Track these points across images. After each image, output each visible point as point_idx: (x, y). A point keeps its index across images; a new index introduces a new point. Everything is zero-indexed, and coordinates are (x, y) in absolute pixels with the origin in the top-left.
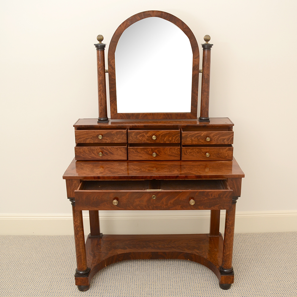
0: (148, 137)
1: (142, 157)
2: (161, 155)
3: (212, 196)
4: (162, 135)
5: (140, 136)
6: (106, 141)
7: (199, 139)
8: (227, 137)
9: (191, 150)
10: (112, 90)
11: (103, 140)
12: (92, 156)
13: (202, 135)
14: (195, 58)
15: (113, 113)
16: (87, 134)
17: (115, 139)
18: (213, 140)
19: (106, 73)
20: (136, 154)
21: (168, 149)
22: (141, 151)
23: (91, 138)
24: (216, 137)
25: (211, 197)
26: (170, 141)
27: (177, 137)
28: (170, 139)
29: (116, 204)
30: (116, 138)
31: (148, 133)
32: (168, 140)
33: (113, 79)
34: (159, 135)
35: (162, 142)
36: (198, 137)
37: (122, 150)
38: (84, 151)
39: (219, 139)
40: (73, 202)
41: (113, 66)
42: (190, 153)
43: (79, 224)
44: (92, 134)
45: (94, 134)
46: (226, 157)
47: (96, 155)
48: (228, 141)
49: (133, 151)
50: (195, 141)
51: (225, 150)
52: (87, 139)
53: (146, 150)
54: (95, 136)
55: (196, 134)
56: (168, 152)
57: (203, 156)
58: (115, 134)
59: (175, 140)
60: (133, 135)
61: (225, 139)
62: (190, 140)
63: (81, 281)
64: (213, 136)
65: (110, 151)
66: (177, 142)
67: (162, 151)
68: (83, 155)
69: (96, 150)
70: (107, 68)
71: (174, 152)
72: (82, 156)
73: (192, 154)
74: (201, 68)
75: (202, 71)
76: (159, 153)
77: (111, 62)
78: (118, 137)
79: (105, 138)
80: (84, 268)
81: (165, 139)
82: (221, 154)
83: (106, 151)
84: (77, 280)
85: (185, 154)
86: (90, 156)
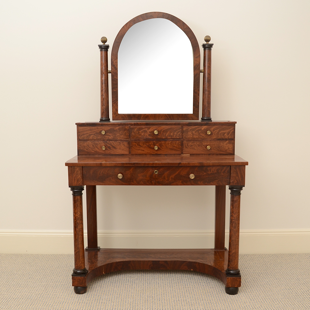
0: (150, 132)
1: (144, 150)
2: (163, 148)
3: (210, 171)
4: (164, 130)
5: (142, 132)
6: (109, 138)
7: (200, 133)
8: (227, 131)
9: (192, 143)
10: (115, 90)
11: (106, 136)
12: (95, 150)
13: (203, 129)
14: (196, 58)
15: (115, 114)
16: (90, 130)
17: (118, 136)
18: (214, 134)
19: (109, 74)
20: (139, 147)
21: (170, 143)
22: (143, 144)
23: (94, 135)
24: (216, 131)
25: (209, 173)
26: (172, 137)
27: (178, 132)
28: (172, 135)
29: (121, 178)
30: (118, 134)
31: (150, 128)
32: (170, 136)
33: (116, 79)
34: (161, 130)
35: (164, 138)
36: (198, 130)
37: (125, 144)
38: (88, 145)
39: (220, 133)
40: (74, 191)
41: (116, 66)
42: (191, 146)
43: (79, 216)
44: (95, 130)
45: (97, 130)
46: (227, 150)
47: (99, 149)
48: (228, 135)
49: (135, 145)
50: (196, 135)
51: (226, 143)
52: (90, 135)
53: (148, 144)
54: (98, 132)
55: (196, 128)
56: (169, 146)
57: (204, 150)
58: (118, 130)
59: (176, 135)
60: (135, 131)
61: (225, 133)
62: (191, 134)
63: (78, 281)
64: (214, 130)
65: (113, 145)
66: (178, 138)
67: (163, 144)
68: (87, 149)
69: (100, 144)
70: (110, 69)
71: (176, 146)
72: (85, 150)
73: (193, 147)
74: (202, 68)
75: (203, 71)
76: (161, 147)
77: (114, 62)
78: (120, 133)
79: (108, 134)
80: (82, 266)
81: (167, 134)
82: (222, 147)
83: (109, 145)
84: (75, 279)
85: (186, 148)
86: (93, 151)
